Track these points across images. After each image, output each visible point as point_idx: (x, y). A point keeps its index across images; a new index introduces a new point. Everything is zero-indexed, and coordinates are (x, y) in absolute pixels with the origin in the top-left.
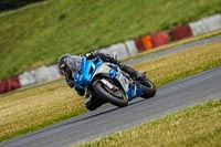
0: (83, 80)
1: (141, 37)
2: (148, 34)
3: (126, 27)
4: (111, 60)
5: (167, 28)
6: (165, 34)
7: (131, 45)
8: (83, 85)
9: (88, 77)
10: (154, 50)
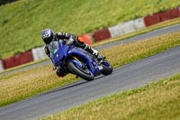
5: (90, 31)
6: (89, 36)
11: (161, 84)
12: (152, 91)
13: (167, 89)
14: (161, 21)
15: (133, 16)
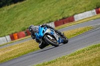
0: (40, 36)
1: (13, 34)
2: (16, 32)
3: (6, 30)
4: (51, 28)
5: (24, 30)
6: (24, 33)
7: (8, 37)
8: (40, 38)
9: (42, 35)
10: (19, 40)
11: (64, 58)
12: (59, 62)
13: (67, 61)
14: (64, 23)
15: (48, 21)
